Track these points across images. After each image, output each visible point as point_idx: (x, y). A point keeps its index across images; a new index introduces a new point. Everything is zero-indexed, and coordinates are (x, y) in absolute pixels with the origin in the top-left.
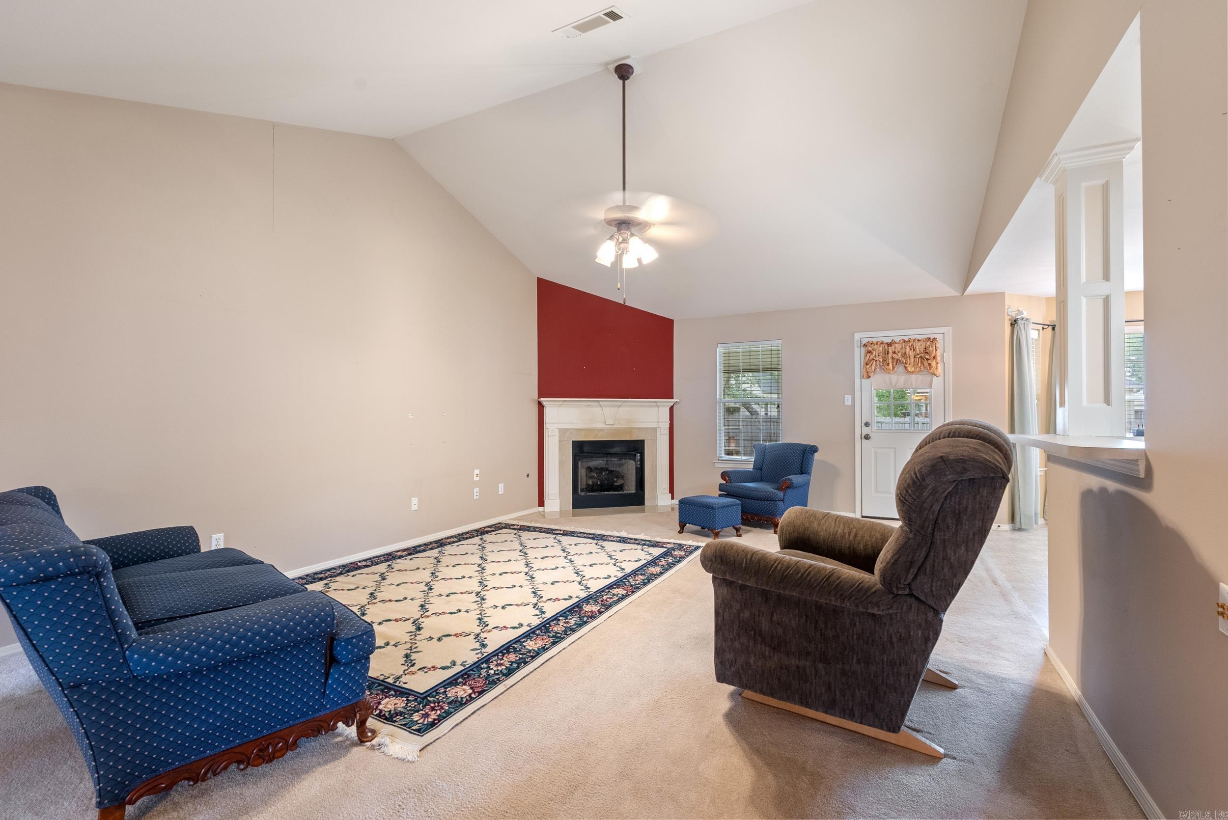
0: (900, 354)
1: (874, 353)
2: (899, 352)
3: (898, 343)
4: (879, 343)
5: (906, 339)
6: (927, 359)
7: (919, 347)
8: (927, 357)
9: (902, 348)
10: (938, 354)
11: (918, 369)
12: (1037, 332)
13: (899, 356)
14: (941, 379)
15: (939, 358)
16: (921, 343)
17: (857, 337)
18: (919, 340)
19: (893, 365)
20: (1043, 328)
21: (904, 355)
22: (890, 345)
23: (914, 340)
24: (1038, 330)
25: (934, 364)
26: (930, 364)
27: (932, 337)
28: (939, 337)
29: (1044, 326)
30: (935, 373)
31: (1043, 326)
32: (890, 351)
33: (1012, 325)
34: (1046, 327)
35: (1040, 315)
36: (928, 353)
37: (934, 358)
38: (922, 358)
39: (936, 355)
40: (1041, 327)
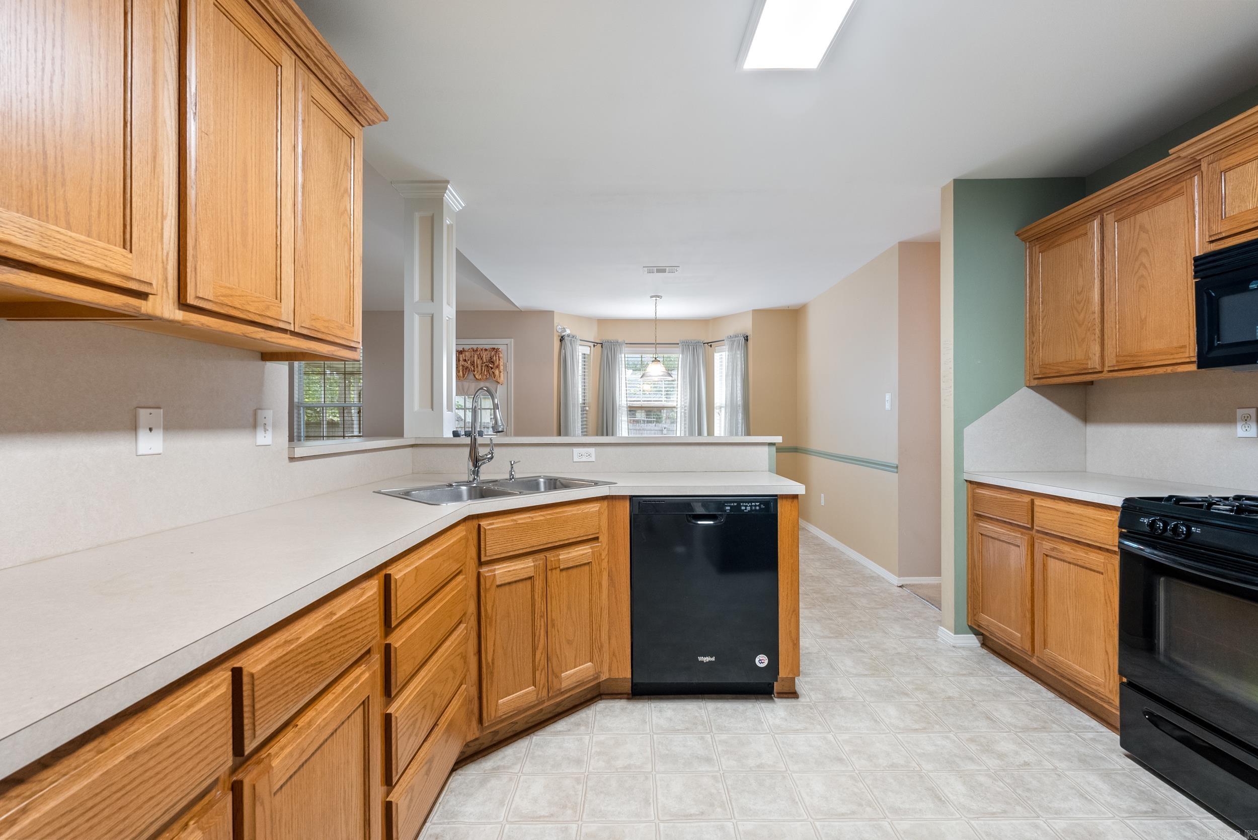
0: (469, 362)
2: (468, 360)
3: (468, 351)
5: (475, 347)
6: (492, 368)
7: (485, 356)
8: (490, 365)
9: (471, 357)
10: (501, 364)
11: (485, 377)
13: (468, 364)
14: (505, 386)
15: (502, 368)
16: (487, 352)
18: (486, 350)
19: (463, 373)
20: (594, 346)
21: (473, 364)
22: (461, 352)
23: (482, 350)
24: (590, 347)
25: (497, 372)
26: (493, 373)
27: (496, 347)
28: (502, 348)
29: (595, 344)
30: (498, 380)
32: (461, 359)
33: (561, 341)
34: (596, 344)
35: (591, 334)
36: (493, 362)
37: (498, 367)
38: (487, 366)
39: (499, 365)
40: (592, 345)
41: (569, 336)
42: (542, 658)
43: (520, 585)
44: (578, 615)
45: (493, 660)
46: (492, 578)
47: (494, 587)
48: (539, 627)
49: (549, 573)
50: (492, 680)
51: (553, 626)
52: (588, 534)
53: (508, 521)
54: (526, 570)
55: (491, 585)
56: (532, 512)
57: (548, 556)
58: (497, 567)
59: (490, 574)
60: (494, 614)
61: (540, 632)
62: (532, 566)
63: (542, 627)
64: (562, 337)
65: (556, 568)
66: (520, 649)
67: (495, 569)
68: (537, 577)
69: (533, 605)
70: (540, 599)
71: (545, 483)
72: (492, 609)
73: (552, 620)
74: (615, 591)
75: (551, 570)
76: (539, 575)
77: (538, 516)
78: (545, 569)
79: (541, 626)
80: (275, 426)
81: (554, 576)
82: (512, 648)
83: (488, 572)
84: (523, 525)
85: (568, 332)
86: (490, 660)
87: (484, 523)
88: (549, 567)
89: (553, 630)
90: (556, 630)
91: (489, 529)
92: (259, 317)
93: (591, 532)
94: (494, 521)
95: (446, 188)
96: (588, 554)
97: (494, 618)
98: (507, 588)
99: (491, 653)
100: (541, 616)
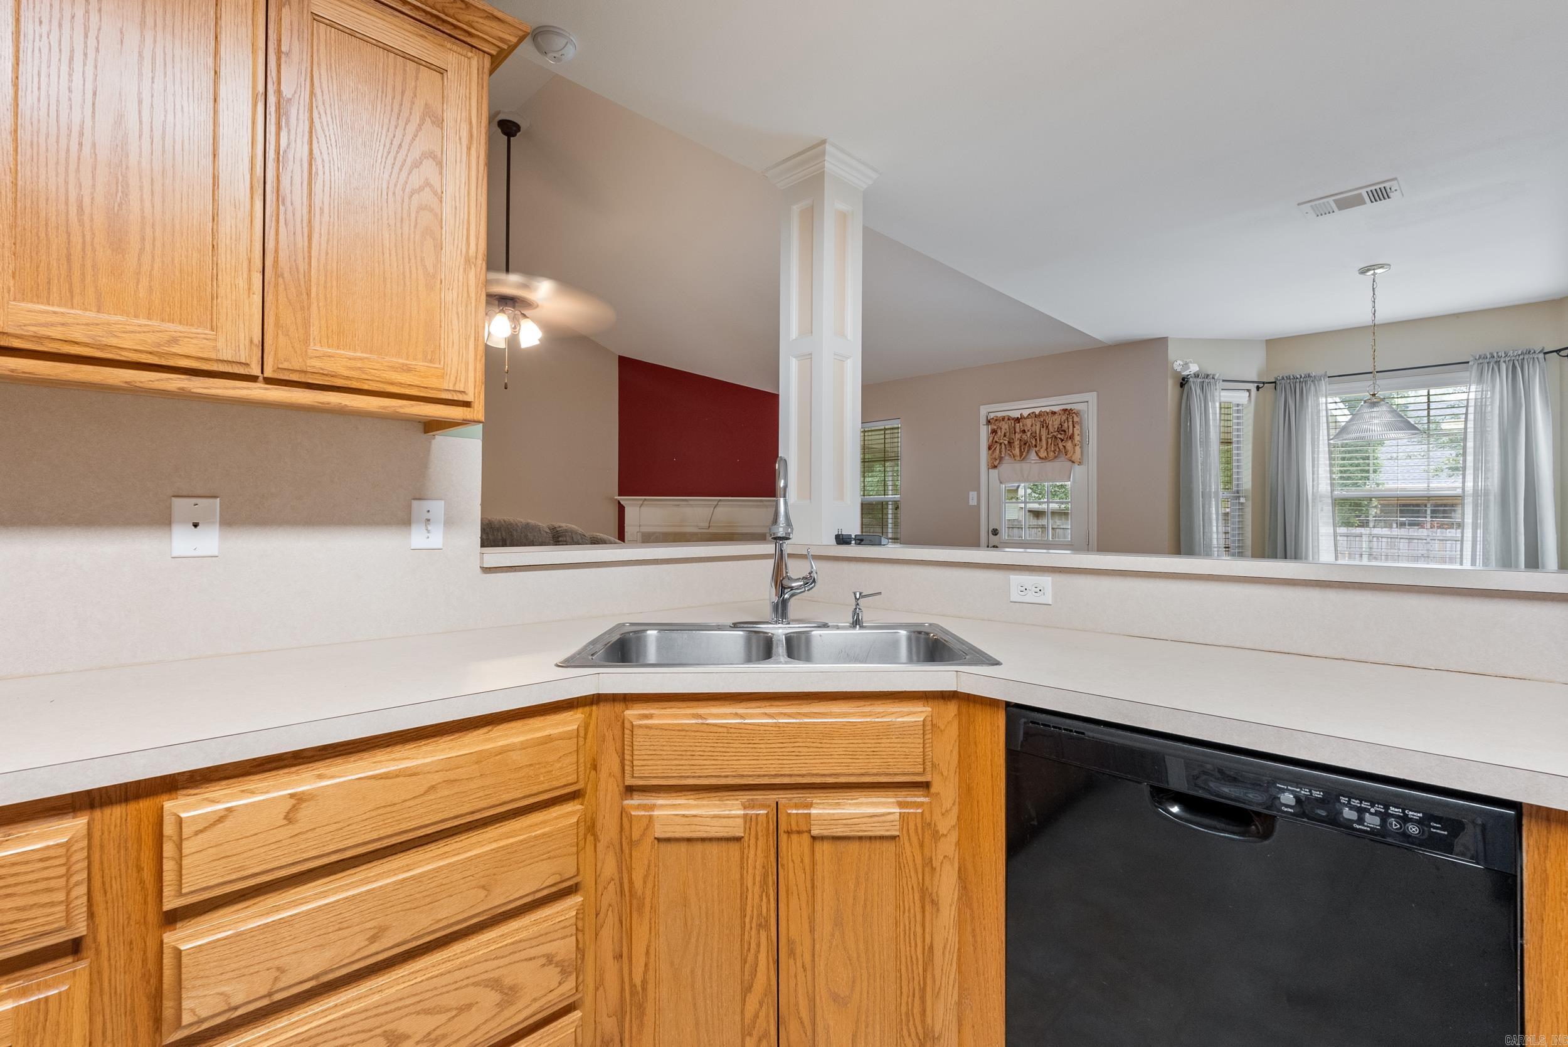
0: (1029, 434)
1: (999, 433)
2: (1028, 431)
3: (1028, 418)
4: (1006, 419)
5: (1037, 411)
6: (1062, 440)
7: (1054, 423)
8: (1059, 436)
9: (1032, 425)
10: (1076, 432)
11: (1052, 455)
12: (1247, 394)
13: (1028, 437)
14: (1084, 467)
15: (1077, 438)
16: (1056, 416)
17: (984, 411)
18: (1054, 413)
19: (1020, 450)
20: (1258, 388)
21: (1035, 434)
22: (1018, 420)
23: (1048, 413)
24: (1249, 390)
25: (1069, 445)
26: (1064, 447)
27: (1072, 407)
28: (1078, 408)
29: (1259, 385)
30: (1073, 459)
31: (1256, 385)
32: (1018, 430)
33: (1182, 385)
34: (1261, 385)
35: (1252, 367)
36: (1065, 431)
37: (1071, 437)
38: (1056, 438)
39: (1073, 434)
40: (1253, 387)
41: (1197, 376)
42: (762, 1014)
43: (714, 849)
44: (862, 946)
45: (644, 982)
46: (645, 822)
47: (649, 840)
48: (753, 945)
49: (783, 837)
50: (641, 1021)
51: (792, 953)
52: (891, 771)
53: (686, 716)
54: (724, 822)
55: (643, 834)
56: (743, 704)
57: (782, 802)
58: (660, 802)
59: (643, 813)
60: (648, 892)
61: (757, 958)
62: (738, 817)
63: (763, 949)
64: (1183, 379)
65: (799, 832)
66: (710, 978)
67: (654, 805)
68: (753, 841)
69: (743, 897)
70: (757, 889)
71: (909, 639)
72: (645, 883)
73: (790, 942)
74: (973, 918)
75: (789, 833)
76: (757, 839)
77: (757, 716)
78: (772, 827)
79: (758, 945)
80: (450, 522)
81: (795, 849)
82: (692, 972)
83: (639, 807)
84: (720, 730)
85: (1194, 368)
86: (638, 981)
87: (632, 713)
88: (783, 827)
89: (791, 961)
90: (799, 964)
91: (640, 726)
92: (150, 356)
93: (906, 768)
94: (652, 711)
95: (824, 153)
96: (890, 818)
97: (648, 901)
98: (683, 847)
99: (641, 970)
100: (760, 925)
